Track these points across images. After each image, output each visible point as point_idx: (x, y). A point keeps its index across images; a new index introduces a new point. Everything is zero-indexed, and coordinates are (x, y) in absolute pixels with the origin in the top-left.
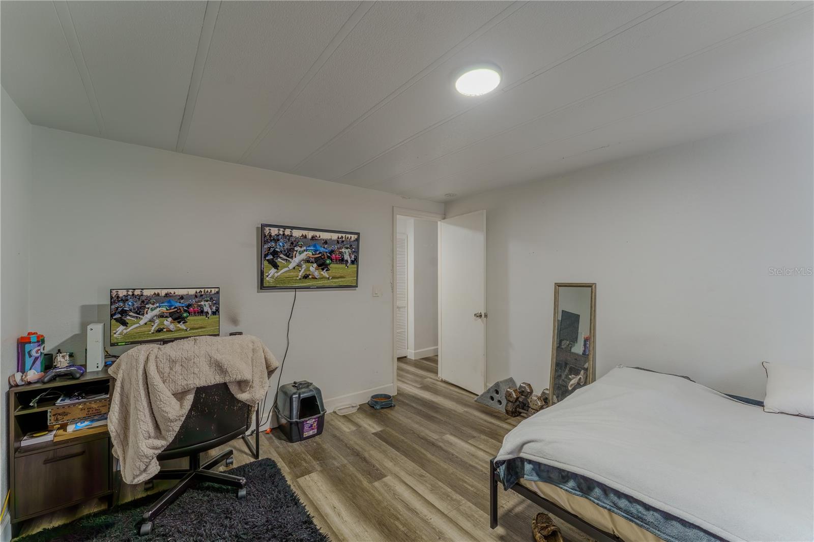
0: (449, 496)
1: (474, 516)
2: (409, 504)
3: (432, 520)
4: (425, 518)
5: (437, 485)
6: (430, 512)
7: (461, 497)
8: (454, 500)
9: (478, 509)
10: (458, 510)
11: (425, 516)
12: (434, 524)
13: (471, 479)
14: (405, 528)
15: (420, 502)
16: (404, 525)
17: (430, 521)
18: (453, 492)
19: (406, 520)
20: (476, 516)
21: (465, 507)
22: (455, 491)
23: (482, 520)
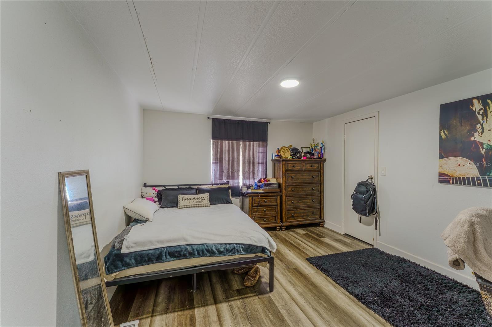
0: (288, 313)
1: (279, 298)
2: (318, 315)
3: (304, 302)
4: (308, 304)
5: (294, 324)
6: (304, 307)
7: (280, 310)
8: (286, 310)
9: (274, 300)
10: (286, 303)
11: (307, 305)
12: (303, 300)
13: (265, 322)
14: (321, 302)
15: (310, 314)
16: (321, 303)
17: (305, 302)
18: (284, 315)
19: (320, 306)
20: (277, 298)
21: (281, 304)
22: (282, 316)
23: (275, 295)
